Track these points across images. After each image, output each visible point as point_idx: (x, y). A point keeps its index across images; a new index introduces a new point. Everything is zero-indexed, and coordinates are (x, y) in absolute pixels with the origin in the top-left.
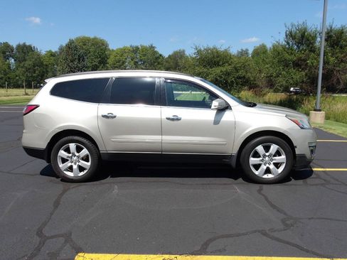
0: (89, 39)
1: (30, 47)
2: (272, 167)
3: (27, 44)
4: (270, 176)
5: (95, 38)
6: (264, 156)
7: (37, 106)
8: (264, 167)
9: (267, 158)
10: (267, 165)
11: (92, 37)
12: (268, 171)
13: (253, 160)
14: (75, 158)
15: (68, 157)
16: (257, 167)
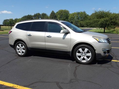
0: (63, 11)
1: (45, 14)
2: (85, 57)
3: (45, 13)
4: (85, 61)
5: (65, 10)
6: (83, 53)
7: (12, 31)
8: (82, 57)
9: (84, 54)
10: (84, 57)
11: (64, 10)
12: (84, 59)
13: (78, 54)
14: (21, 49)
15: (19, 48)
16: (80, 57)
